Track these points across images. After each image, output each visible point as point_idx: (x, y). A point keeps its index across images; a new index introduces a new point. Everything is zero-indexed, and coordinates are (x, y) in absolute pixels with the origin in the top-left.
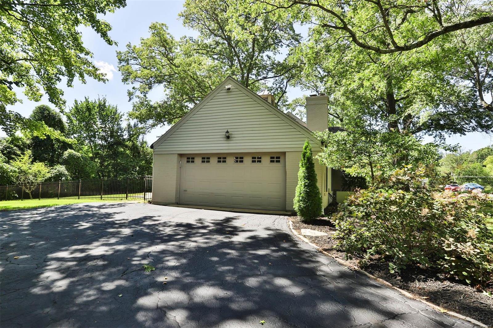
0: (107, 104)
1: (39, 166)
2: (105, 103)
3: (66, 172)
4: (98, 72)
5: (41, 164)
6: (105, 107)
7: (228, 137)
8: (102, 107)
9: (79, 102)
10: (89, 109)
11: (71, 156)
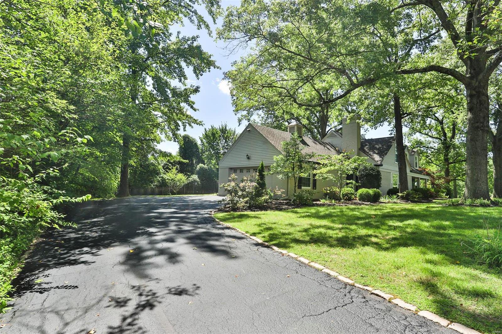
0: (227, 128)
1: (181, 176)
2: (226, 128)
3: (198, 180)
4: (198, 121)
5: (181, 174)
6: (226, 130)
7: (248, 158)
8: (224, 130)
9: (207, 130)
10: (213, 134)
11: (201, 169)
